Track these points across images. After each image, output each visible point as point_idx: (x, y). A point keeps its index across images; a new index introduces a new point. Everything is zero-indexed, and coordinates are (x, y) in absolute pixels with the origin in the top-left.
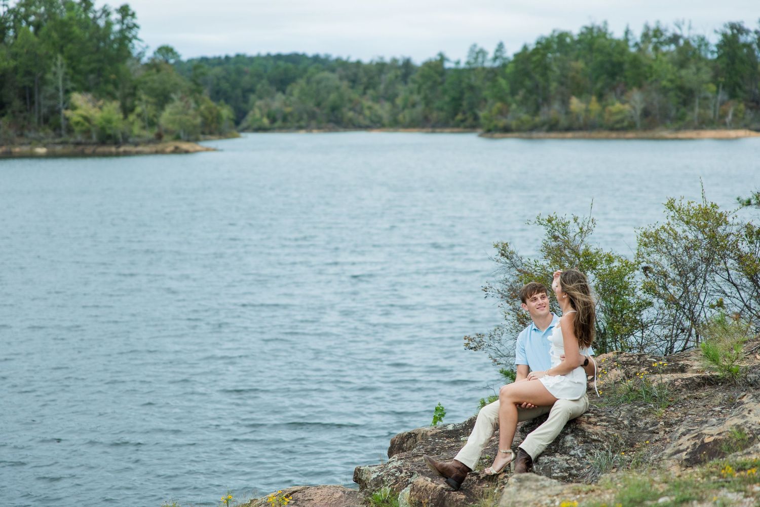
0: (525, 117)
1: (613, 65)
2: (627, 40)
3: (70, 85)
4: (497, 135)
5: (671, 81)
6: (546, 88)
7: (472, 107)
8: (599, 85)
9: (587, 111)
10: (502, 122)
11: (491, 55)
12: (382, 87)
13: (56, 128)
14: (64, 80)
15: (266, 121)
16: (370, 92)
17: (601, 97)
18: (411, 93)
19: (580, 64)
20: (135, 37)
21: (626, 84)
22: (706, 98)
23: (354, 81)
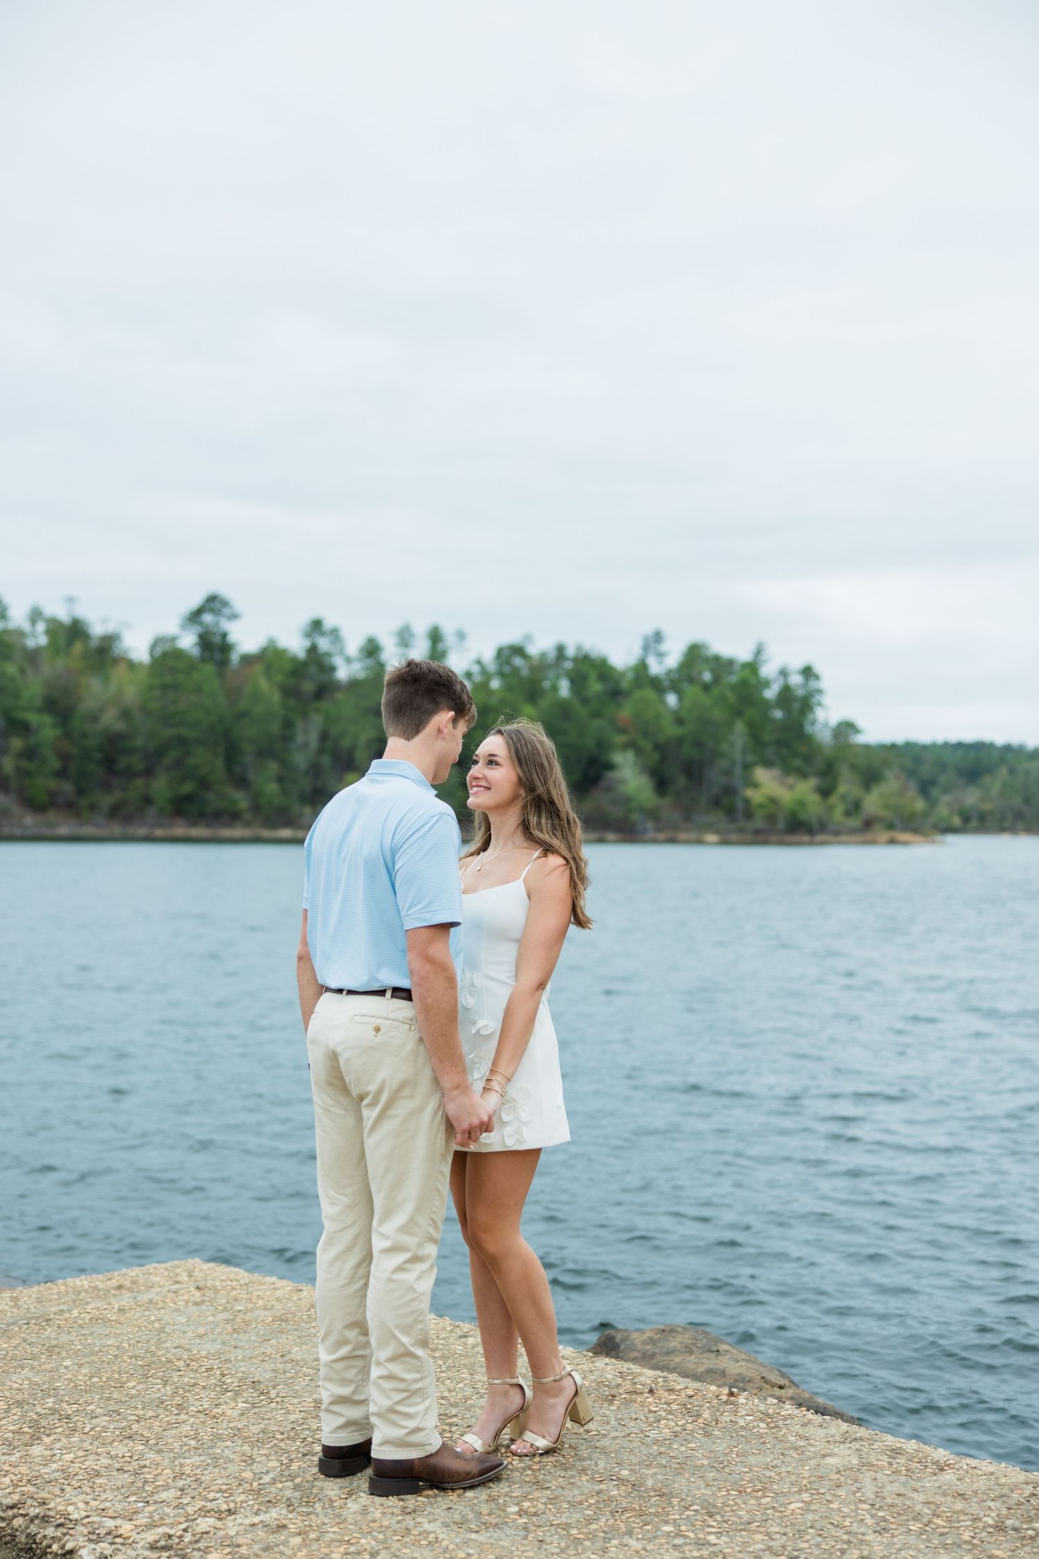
3: (750, 758)
13: (730, 812)
14: (744, 753)
20: (820, 704)
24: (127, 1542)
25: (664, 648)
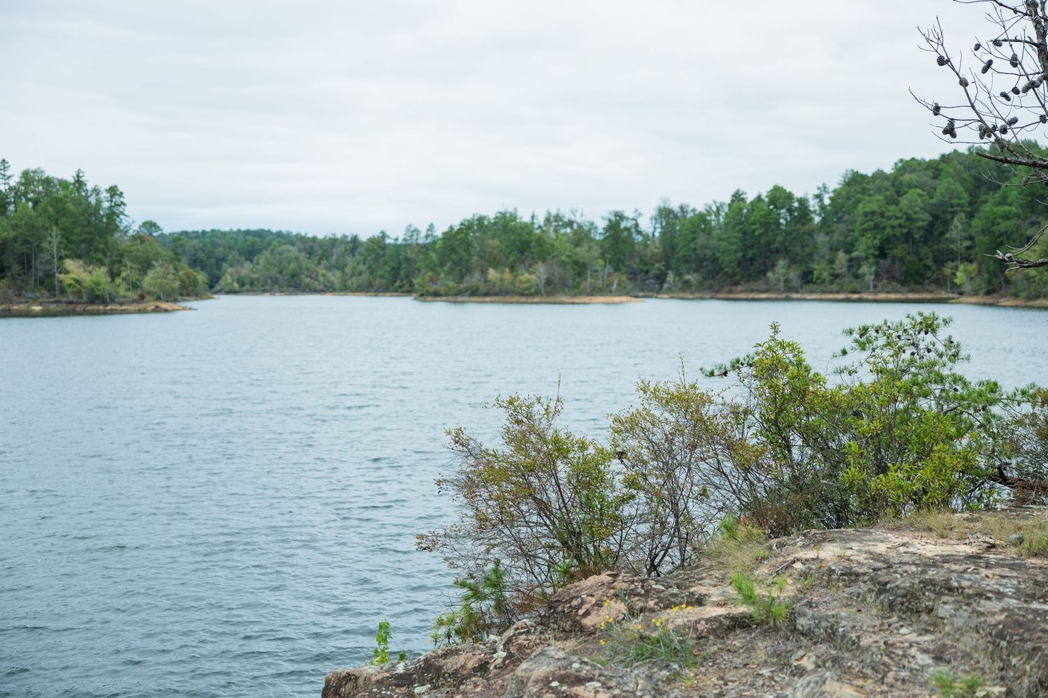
0: (451, 284)
1: (523, 243)
2: (533, 223)
3: (63, 252)
4: (429, 298)
5: (569, 257)
6: (467, 261)
7: (408, 275)
8: (511, 259)
9: (502, 280)
10: (432, 288)
11: (423, 234)
12: (333, 259)
13: (51, 289)
14: (59, 248)
15: (236, 285)
16: (324, 262)
17: (512, 268)
18: (358, 264)
19: (496, 242)
20: (122, 213)
21: (533, 259)
22: (596, 271)
23: (310, 253)
25: (8, 173)
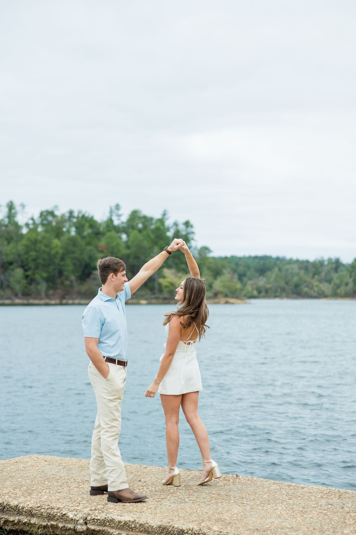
12: (323, 274)
13: (152, 290)
15: (255, 293)
16: (316, 277)
20: (193, 239)
23: (307, 271)
24: (81, 511)
25: (120, 212)
